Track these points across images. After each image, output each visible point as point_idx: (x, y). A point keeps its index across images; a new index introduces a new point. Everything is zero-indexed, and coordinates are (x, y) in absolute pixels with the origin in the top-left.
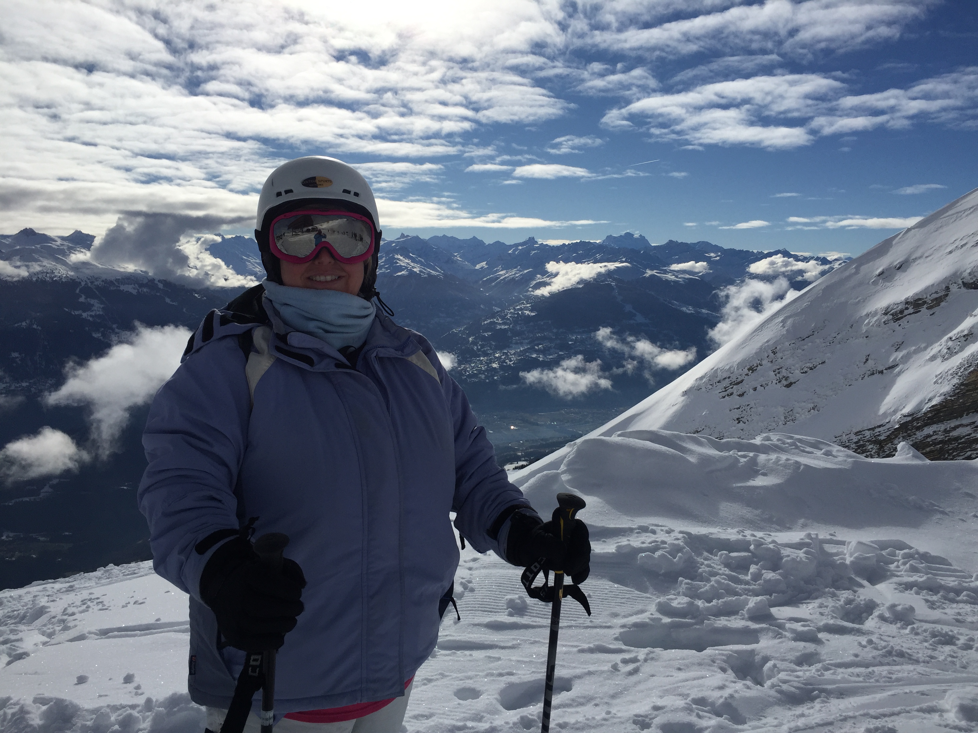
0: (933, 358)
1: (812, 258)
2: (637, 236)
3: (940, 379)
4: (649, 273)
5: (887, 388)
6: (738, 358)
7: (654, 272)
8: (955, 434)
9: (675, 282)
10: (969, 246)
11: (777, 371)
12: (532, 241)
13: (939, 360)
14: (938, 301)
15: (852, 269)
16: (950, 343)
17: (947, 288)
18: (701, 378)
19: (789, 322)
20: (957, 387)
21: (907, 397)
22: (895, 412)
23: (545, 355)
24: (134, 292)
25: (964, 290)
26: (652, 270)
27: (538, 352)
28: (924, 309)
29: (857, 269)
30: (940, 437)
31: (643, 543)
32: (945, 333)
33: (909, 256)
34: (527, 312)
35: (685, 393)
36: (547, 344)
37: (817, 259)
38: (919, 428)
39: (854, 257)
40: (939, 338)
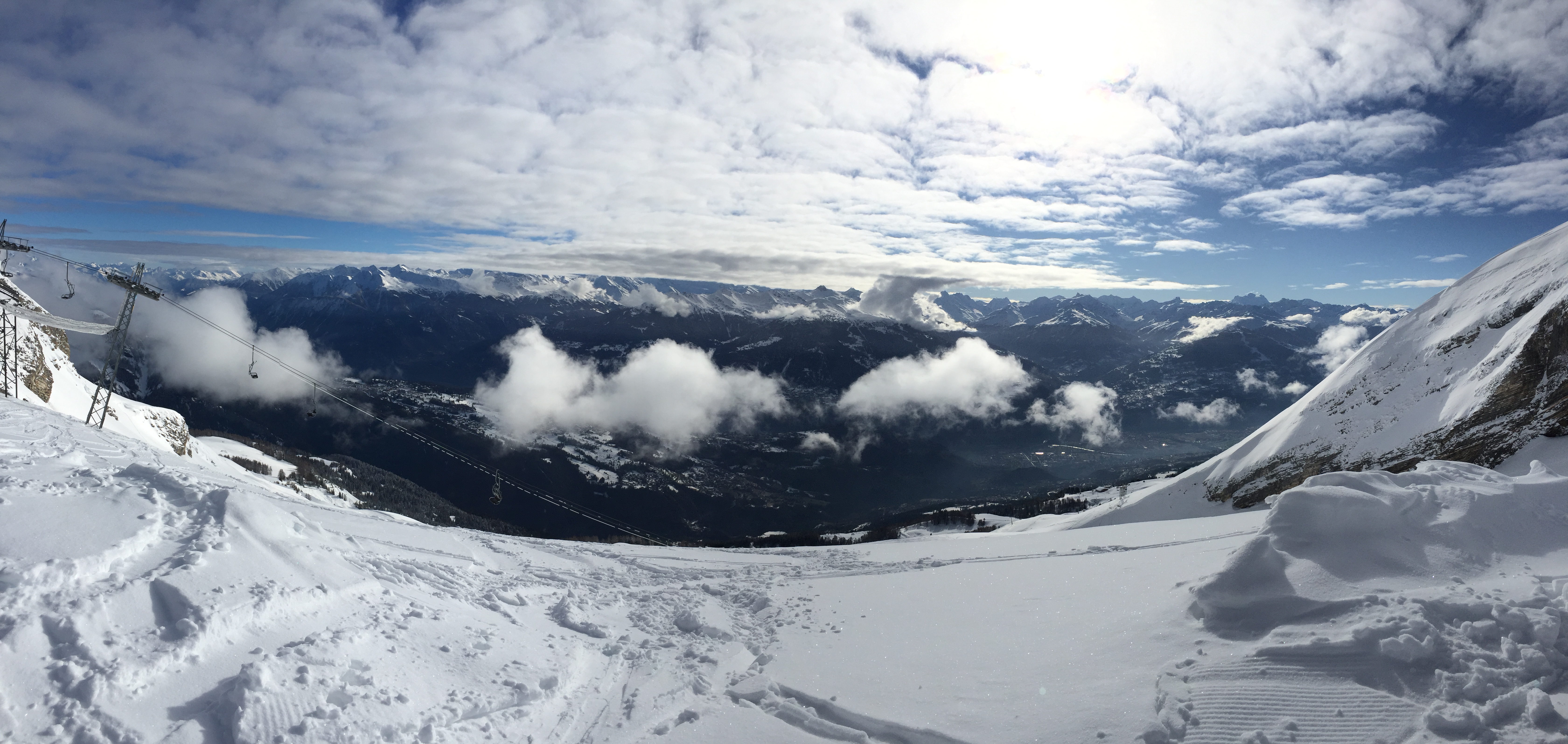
0: (1473, 378)
1: (1384, 310)
2: (1258, 295)
3: (1478, 392)
4: (1268, 323)
5: (1443, 402)
6: (1339, 385)
7: (1272, 323)
8: (1491, 431)
9: (1289, 330)
10: (1490, 298)
11: (1367, 393)
12: (1178, 300)
13: (1477, 379)
14: (1473, 337)
15: (1414, 317)
16: (1483, 367)
17: (1478, 328)
18: (1313, 401)
19: (1374, 356)
20: (1490, 398)
21: (1457, 407)
22: (1450, 418)
23: (1189, 388)
24: (884, 332)
25: (1489, 329)
26: (1271, 320)
27: (1185, 386)
28: (1464, 344)
29: (1417, 316)
30: (1481, 435)
31: (1379, 621)
32: (1479, 360)
33: (1452, 305)
34: (1175, 355)
35: (1302, 413)
36: (1191, 379)
37: (1388, 310)
38: (1467, 429)
39: (1414, 308)
40: (1476, 364)
